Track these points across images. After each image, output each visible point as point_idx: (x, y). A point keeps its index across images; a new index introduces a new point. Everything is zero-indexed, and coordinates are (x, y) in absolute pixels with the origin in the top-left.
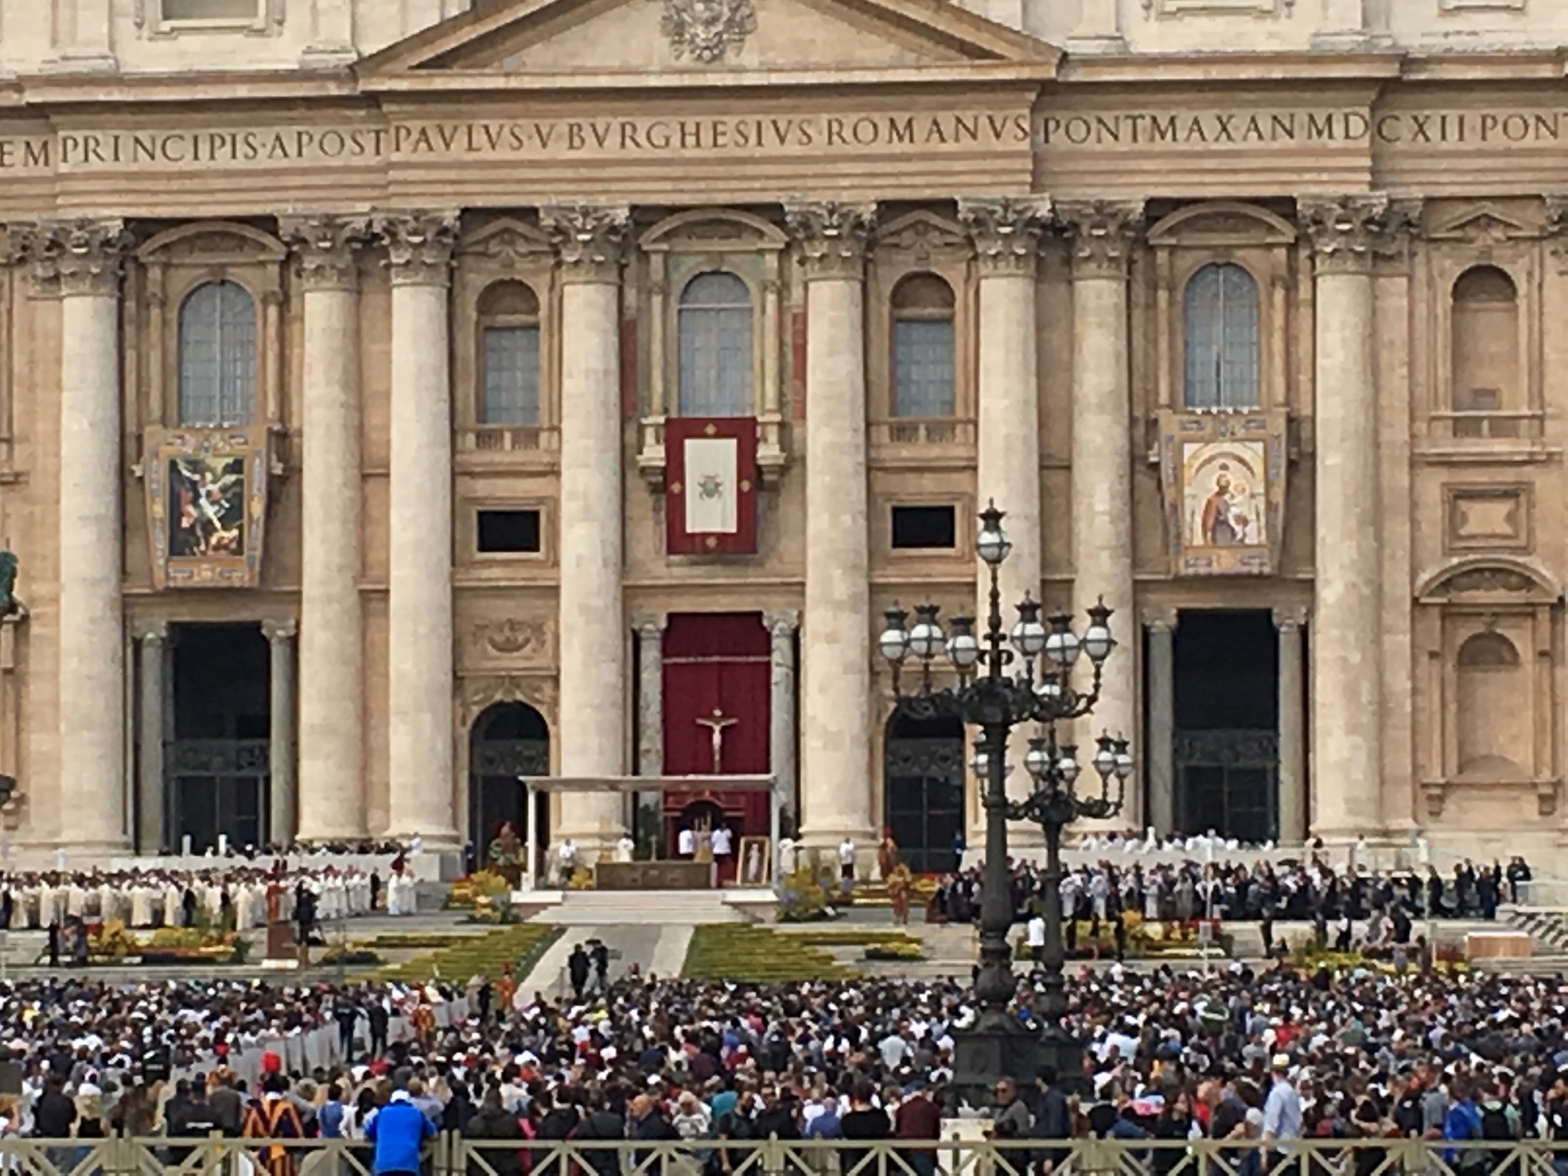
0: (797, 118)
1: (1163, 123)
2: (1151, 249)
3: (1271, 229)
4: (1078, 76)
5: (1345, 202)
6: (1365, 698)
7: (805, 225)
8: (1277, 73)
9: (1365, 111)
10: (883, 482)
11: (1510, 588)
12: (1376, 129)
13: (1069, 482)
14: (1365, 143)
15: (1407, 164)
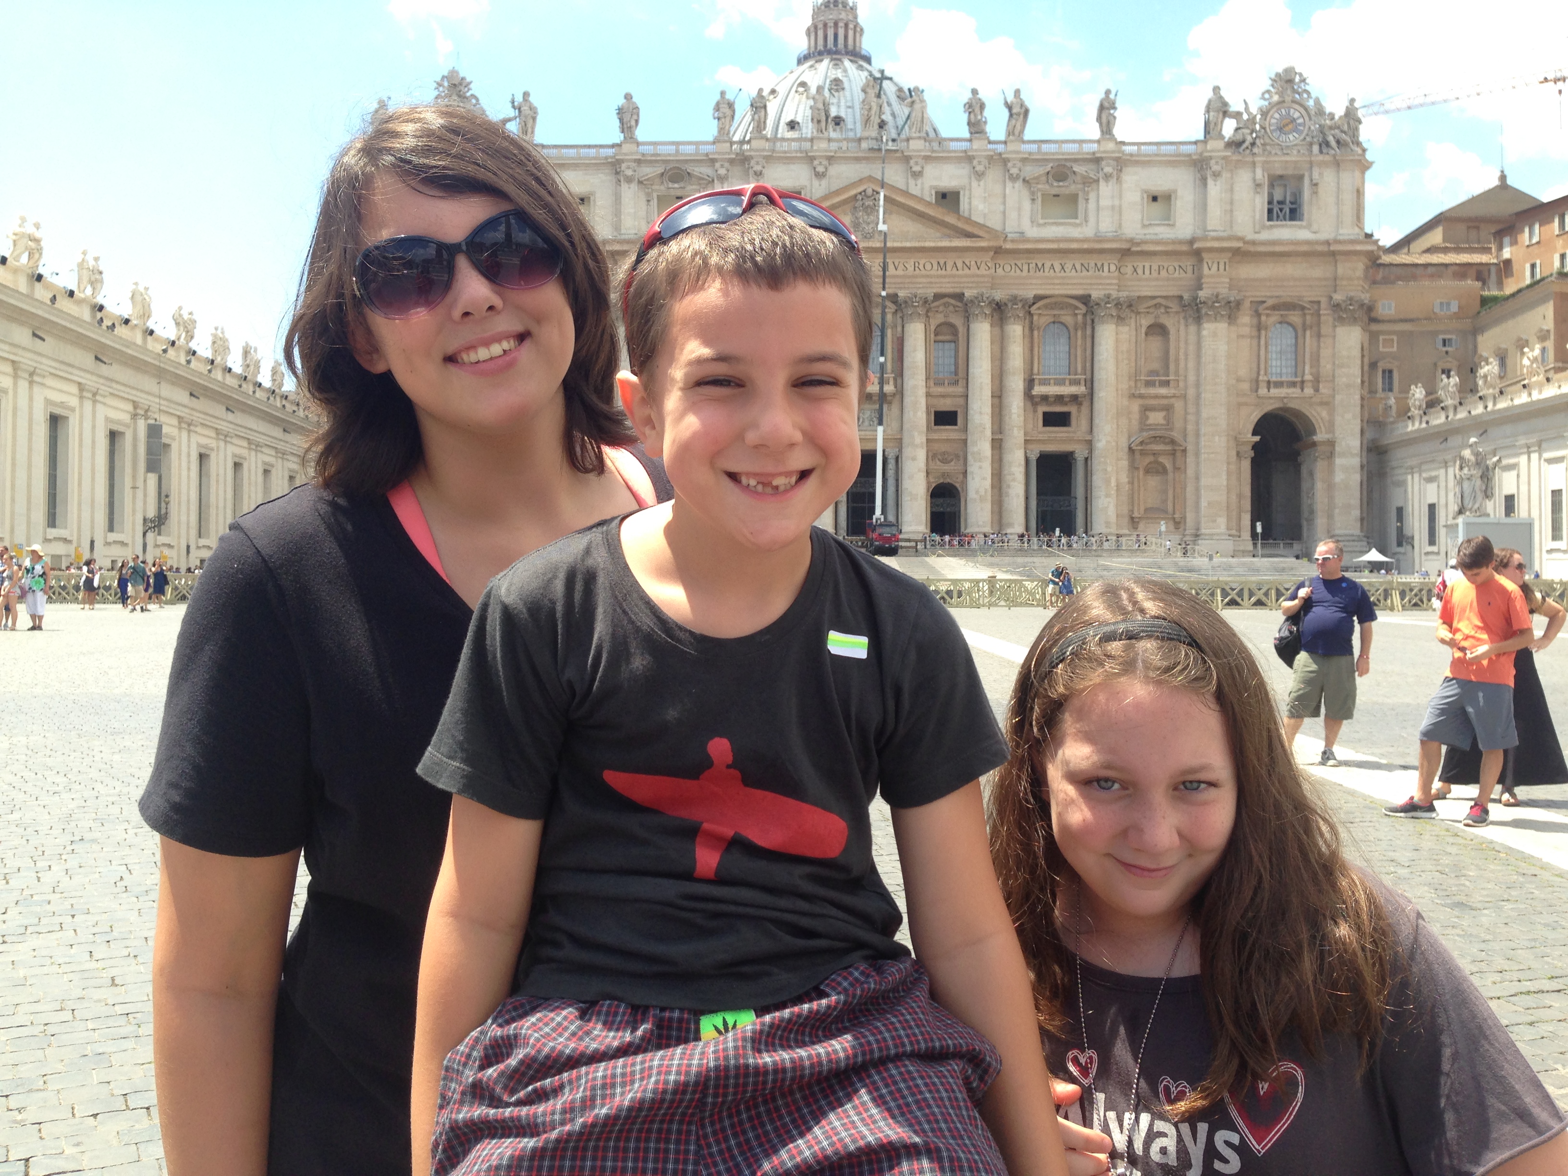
0: (902, 261)
1: (1040, 265)
2: (1030, 314)
3: (1077, 308)
4: (1009, 246)
5: (1108, 296)
6: (1113, 483)
7: (906, 302)
8: (1085, 246)
9: (1116, 262)
10: (935, 401)
11: (1165, 444)
12: (1119, 269)
13: (1000, 403)
14: (1117, 273)
15: (1129, 283)
